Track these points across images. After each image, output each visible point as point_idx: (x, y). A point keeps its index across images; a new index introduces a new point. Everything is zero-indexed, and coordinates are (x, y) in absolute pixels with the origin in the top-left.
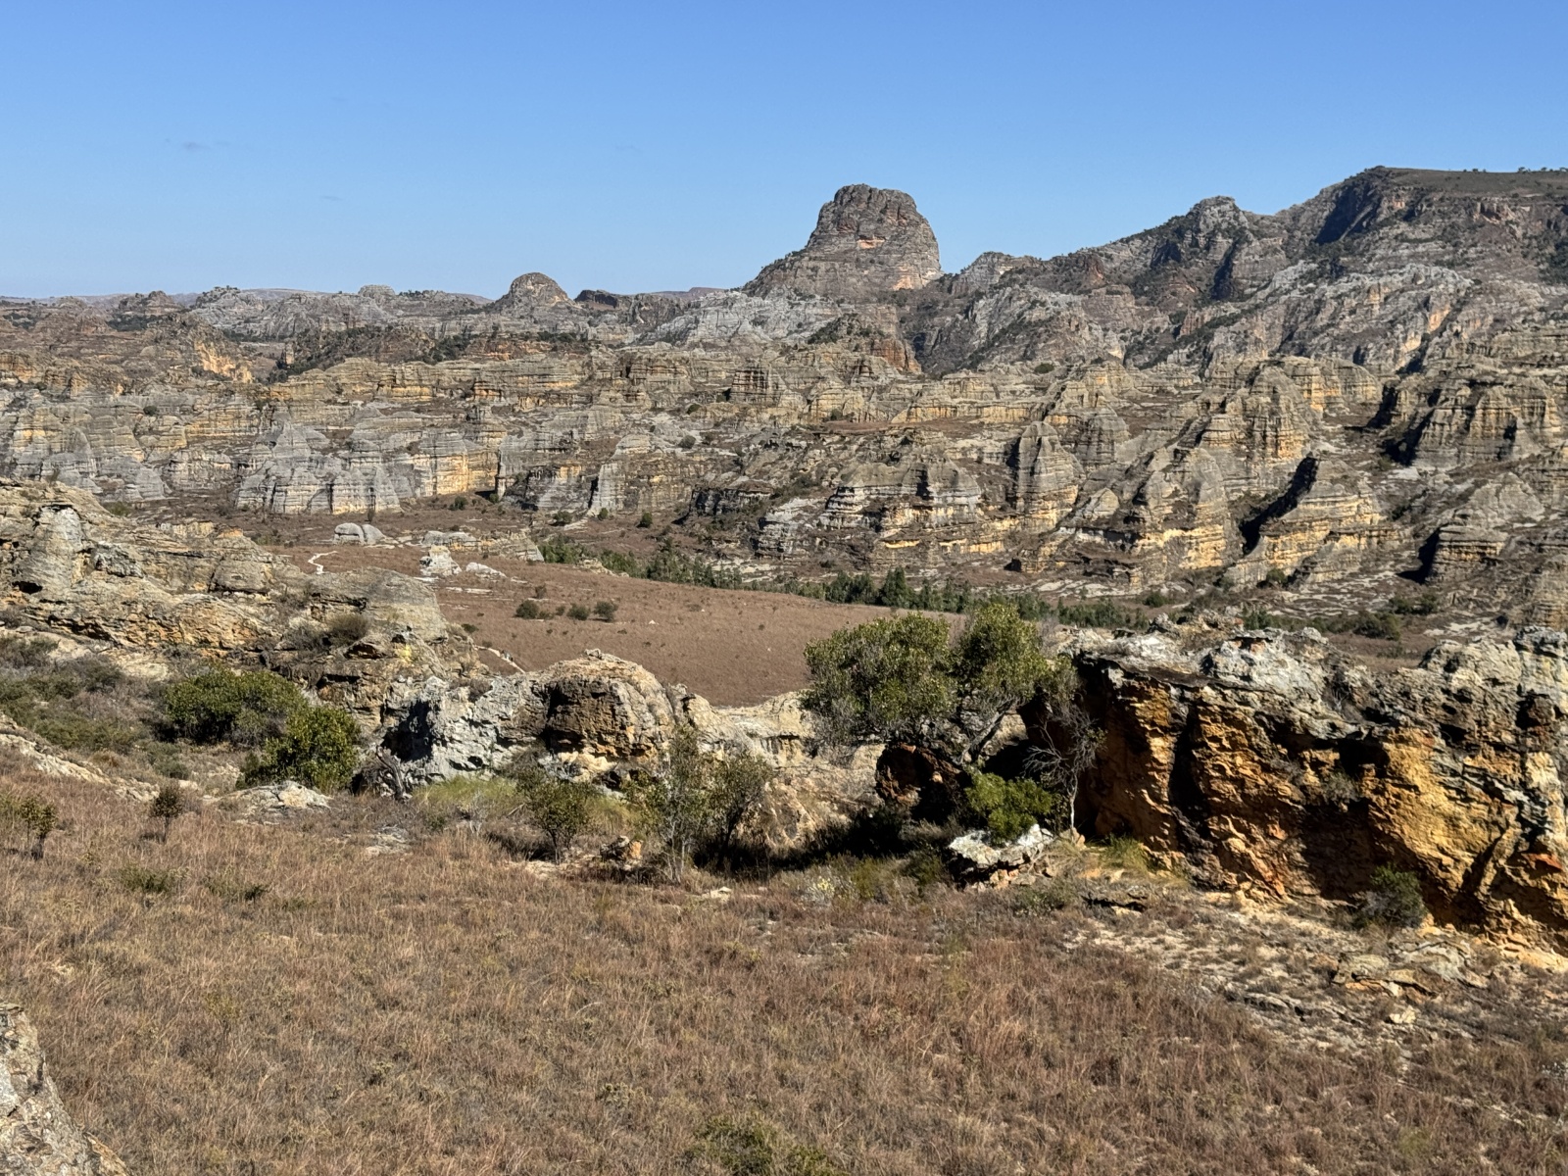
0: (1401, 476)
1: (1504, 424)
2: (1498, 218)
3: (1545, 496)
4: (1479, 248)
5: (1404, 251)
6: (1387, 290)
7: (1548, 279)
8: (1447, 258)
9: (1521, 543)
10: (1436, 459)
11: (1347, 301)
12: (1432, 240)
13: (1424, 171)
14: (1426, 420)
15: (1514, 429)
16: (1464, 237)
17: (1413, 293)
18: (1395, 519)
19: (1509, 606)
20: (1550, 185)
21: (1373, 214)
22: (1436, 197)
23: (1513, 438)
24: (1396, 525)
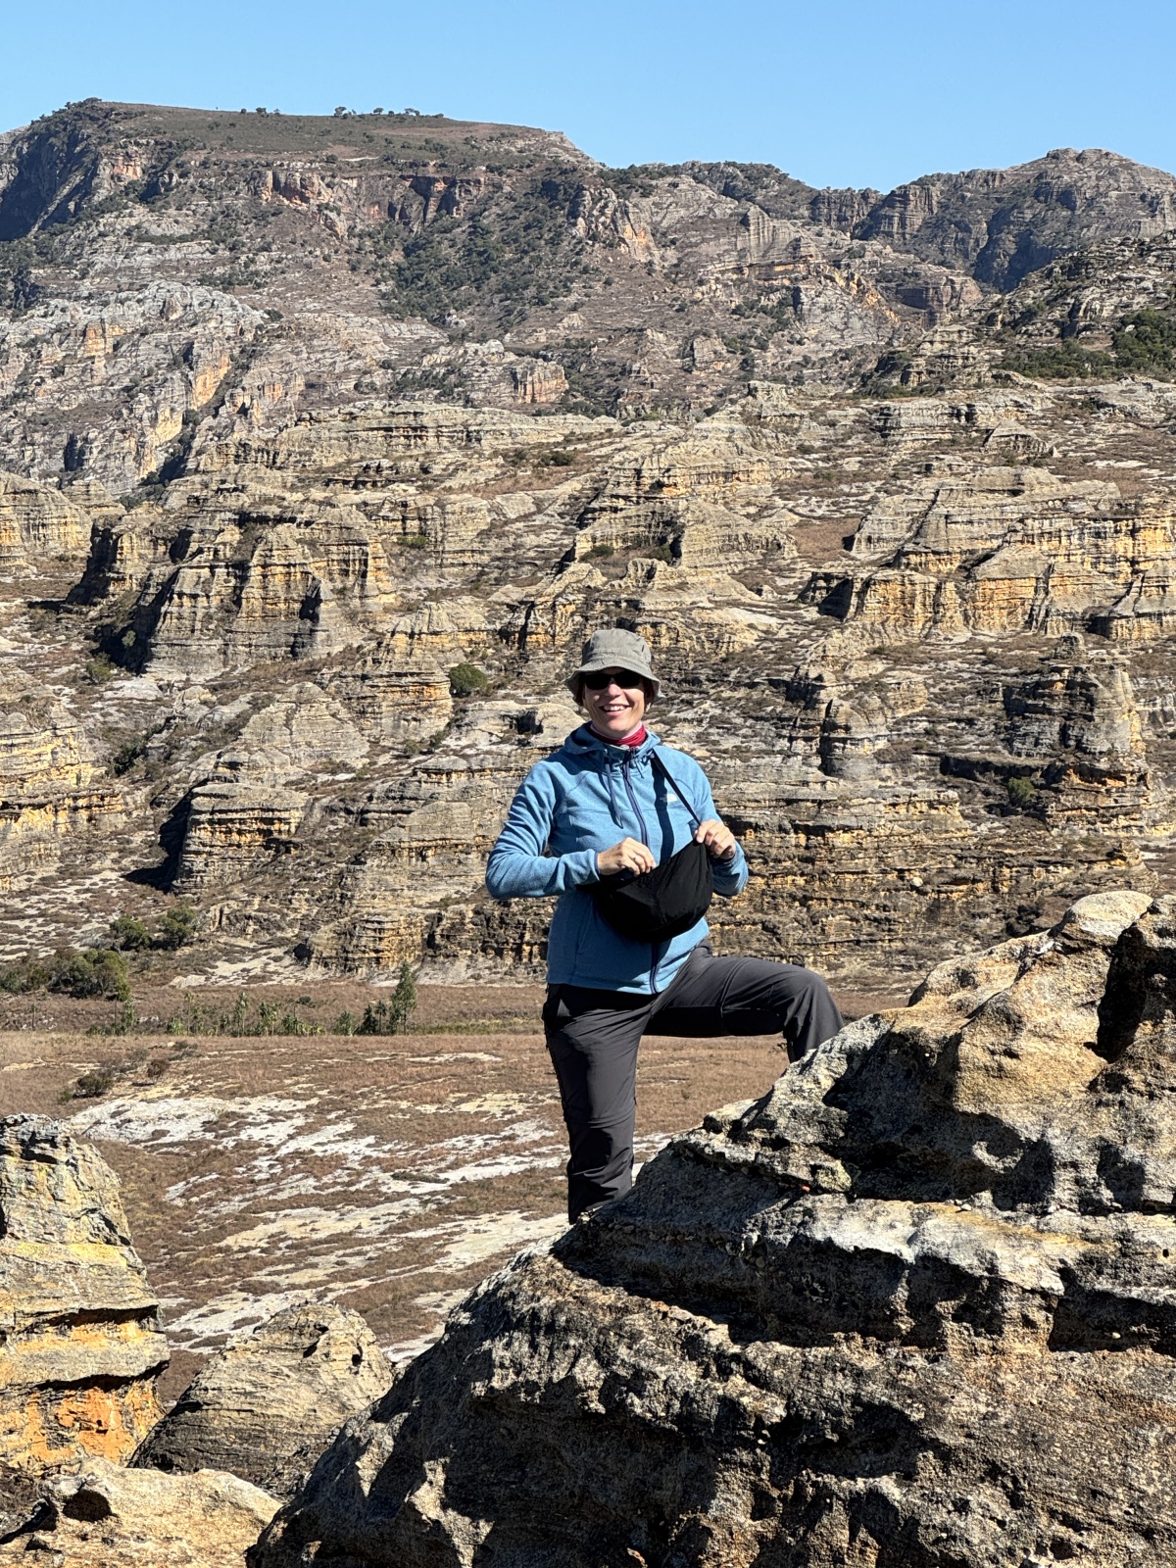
0: (127, 693)
1: (299, 592)
2: (304, 199)
3: (367, 724)
4: (275, 255)
5: (143, 259)
6: (117, 331)
7: (395, 311)
8: (219, 271)
9: (330, 810)
10: (186, 658)
11: (46, 351)
12: (192, 237)
13: (173, 112)
14: (166, 591)
15: (317, 601)
16: (247, 233)
17: (164, 336)
18: (119, 772)
19: (313, 928)
20: (389, 142)
21: (85, 190)
22: (194, 159)
23: (315, 618)
24: (120, 785)
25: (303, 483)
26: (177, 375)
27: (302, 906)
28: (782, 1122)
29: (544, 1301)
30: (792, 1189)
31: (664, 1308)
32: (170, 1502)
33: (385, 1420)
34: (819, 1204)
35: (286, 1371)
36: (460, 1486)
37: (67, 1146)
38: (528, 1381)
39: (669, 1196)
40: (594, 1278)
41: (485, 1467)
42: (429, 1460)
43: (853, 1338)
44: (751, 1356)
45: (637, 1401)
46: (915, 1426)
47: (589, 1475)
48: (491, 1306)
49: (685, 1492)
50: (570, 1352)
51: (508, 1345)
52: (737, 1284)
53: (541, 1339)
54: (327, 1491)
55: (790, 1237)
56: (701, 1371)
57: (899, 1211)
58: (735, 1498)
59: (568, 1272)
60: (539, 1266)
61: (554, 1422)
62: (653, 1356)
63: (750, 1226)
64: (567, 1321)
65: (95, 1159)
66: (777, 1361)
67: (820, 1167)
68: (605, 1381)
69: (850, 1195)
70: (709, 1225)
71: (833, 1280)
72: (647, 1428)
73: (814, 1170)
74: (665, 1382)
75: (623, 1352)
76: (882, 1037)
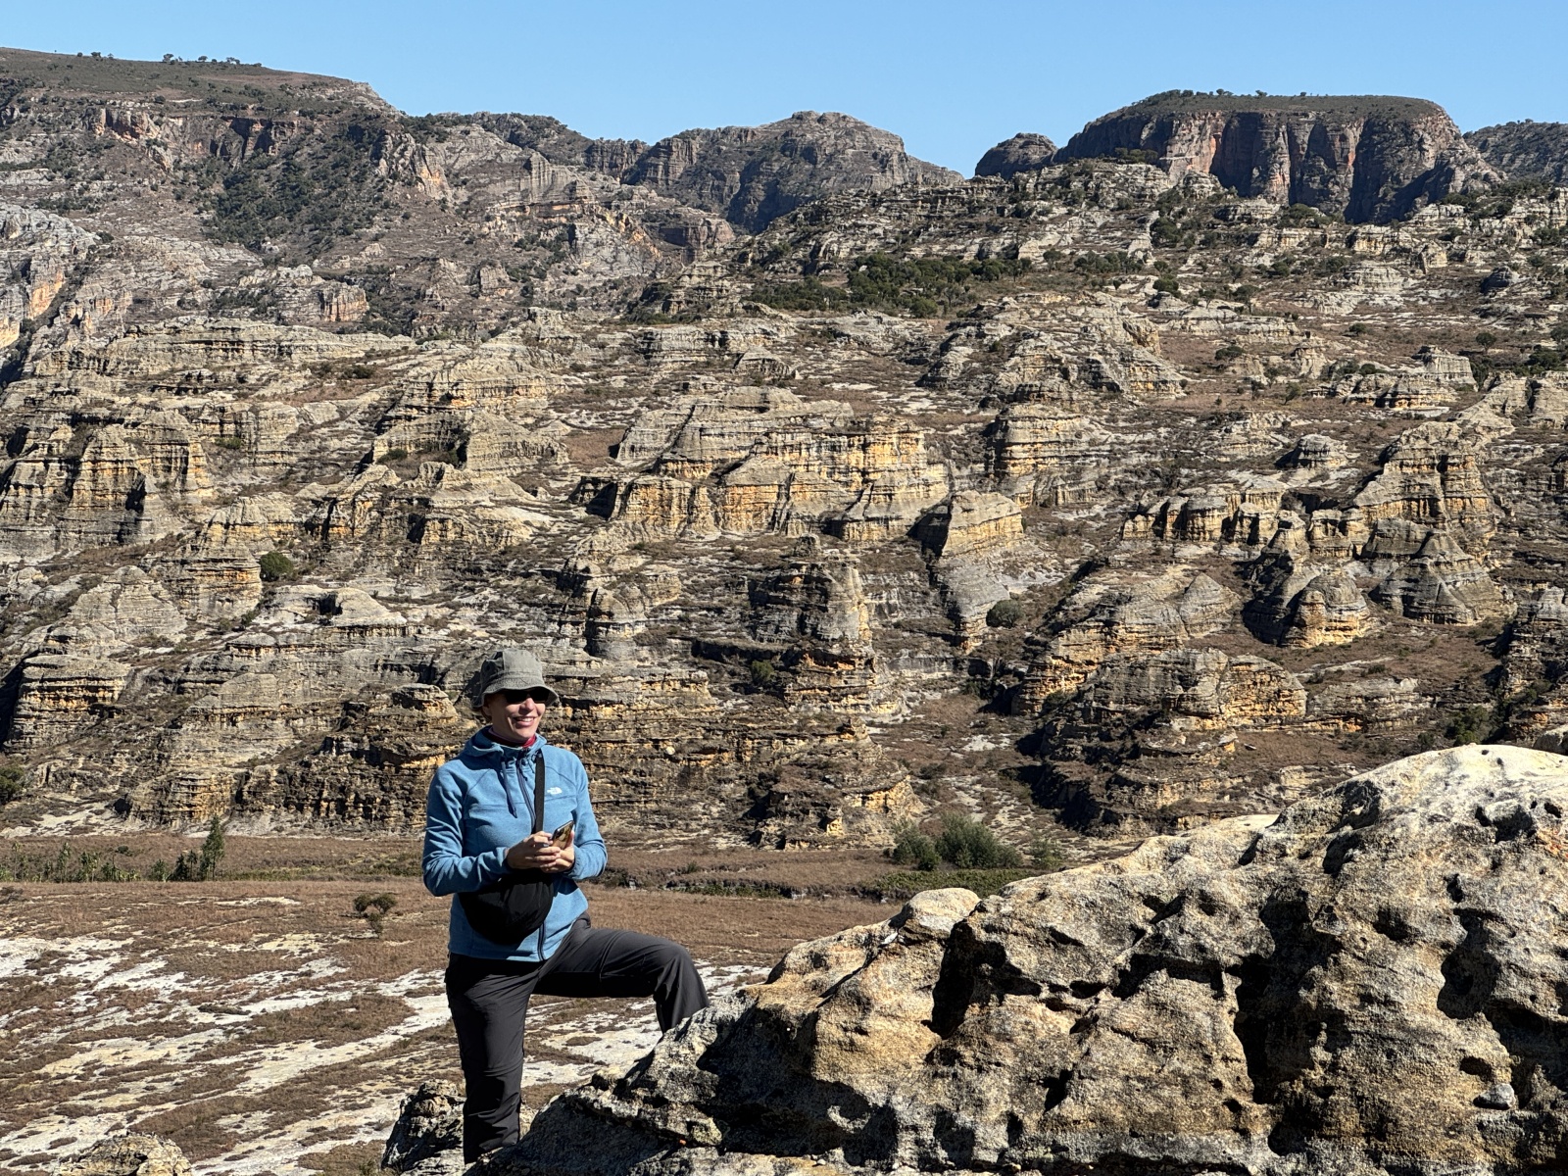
1: (125, 485)
2: (135, 135)
3: (185, 603)
4: (107, 183)
7: (214, 236)
8: (56, 196)
9: (150, 680)
10: (20, 542)
12: (31, 166)
15: (142, 493)
16: (82, 164)
19: (133, 785)
20: (212, 86)
22: (34, 96)
23: (140, 509)
25: (131, 389)
26: (16, 288)
27: (122, 765)
30: (671, 1142)
34: (694, 1156)
39: (561, 1144)
57: (764, 1163)
63: (633, 1173)
67: (696, 1123)
69: (722, 1147)
70: (598, 1171)
73: (690, 1126)
76: (748, 1011)
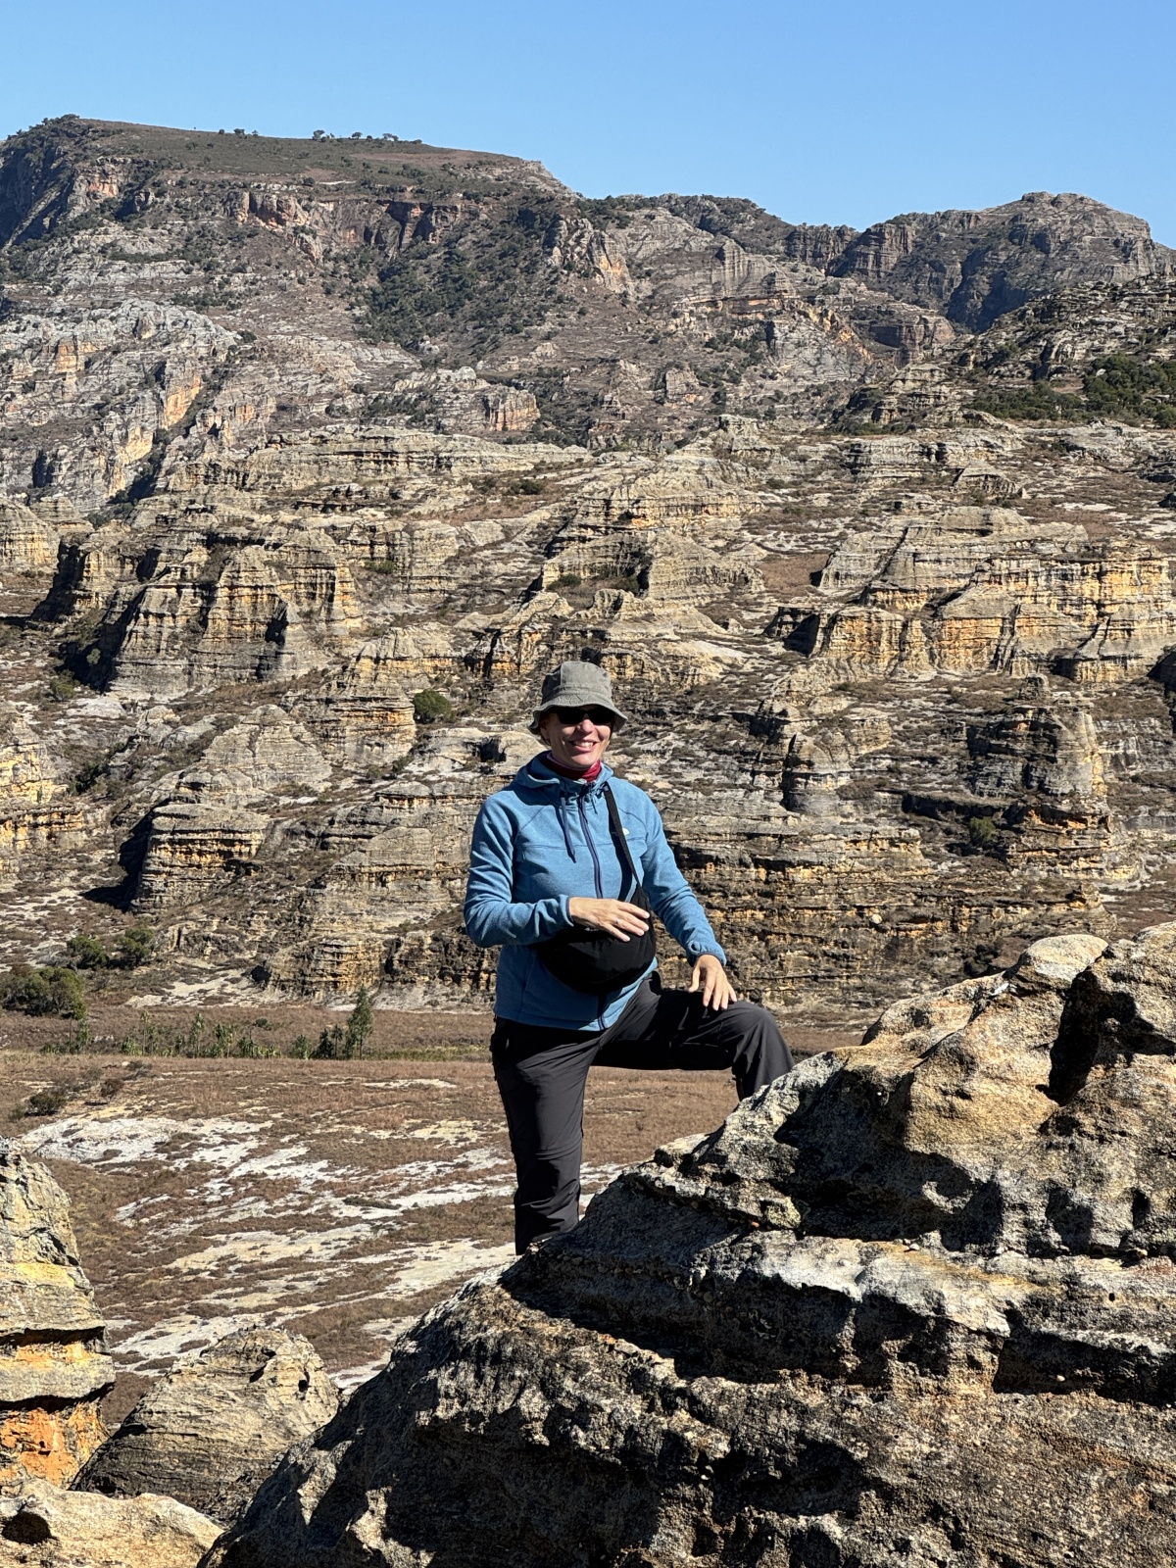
0: (90, 711)
1: (265, 614)
2: (281, 222)
3: (331, 747)
4: (249, 276)
5: (117, 277)
6: (89, 348)
7: (367, 334)
8: (194, 290)
9: (291, 833)
10: (150, 678)
11: (18, 366)
12: (167, 257)
13: (150, 130)
14: (133, 609)
15: (284, 623)
16: (223, 254)
17: (136, 355)
18: (80, 790)
19: (272, 951)
20: (366, 166)
21: (61, 206)
22: (171, 179)
23: (281, 641)
24: (81, 803)
25: (272, 505)
26: (149, 394)
27: (260, 928)
28: (733, 1157)
29: (491, 1331)
30: (742, 1225)
31: (611, 1341)
32: (110, 1526)
33: (329, 1449)
34: (767, 1240)
35: (232, 1395)
36: (402, 1516)
37: (17, 1164)
38: (472, 1411)
39: (619, 1228)
40: (541, 1309)
41: (426, 1497)
42: (371, 1489)
43: (799, 1375)
44: (696, 1391)
45: (581, 1434)
46: (859, 1465)
47: (531, 1507)
48: (437, 1334)
49: (627, 1526)
50: (516, 1383)
51: (453, 1376)
52: (684, 1318)
53: (487, 1369)
54: (268, 1519)
55: (738, 1272)
56: (646, 1405)
57: (848, 1248)
58: (676, 1533)
59: (516, 1303)
60: (486, 1296)
61: (497, 1453)
62: (598, 1389)
63: (699, 1261)
64: (514, 1352)
65: (45, 1179)
66: (722, 1397)
67: (770, 1203)
68: (550, 1413)
69: (800, 1232)
70: (658, 1259)
71: (780, 1317)
72: (591, 1462)
73: (764, 1206)
74: (610, 1416)
75: (568, 1384)
76: (835, 1075)
